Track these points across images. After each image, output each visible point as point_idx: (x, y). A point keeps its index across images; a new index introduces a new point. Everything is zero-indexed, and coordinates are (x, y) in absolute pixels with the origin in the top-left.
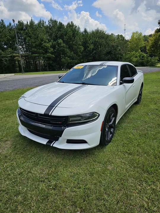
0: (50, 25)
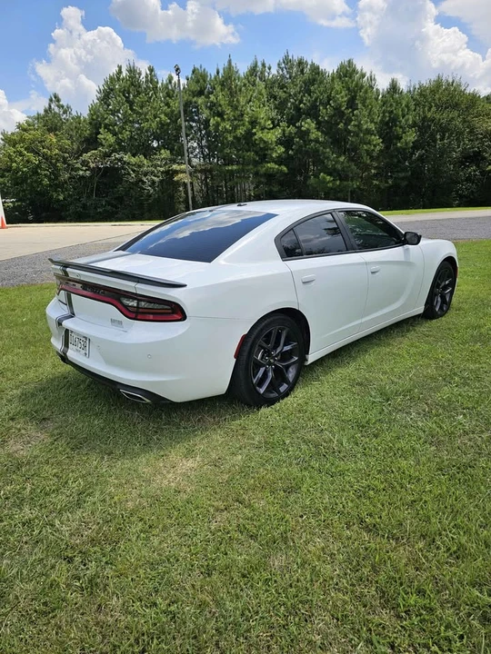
0: (283, 76)
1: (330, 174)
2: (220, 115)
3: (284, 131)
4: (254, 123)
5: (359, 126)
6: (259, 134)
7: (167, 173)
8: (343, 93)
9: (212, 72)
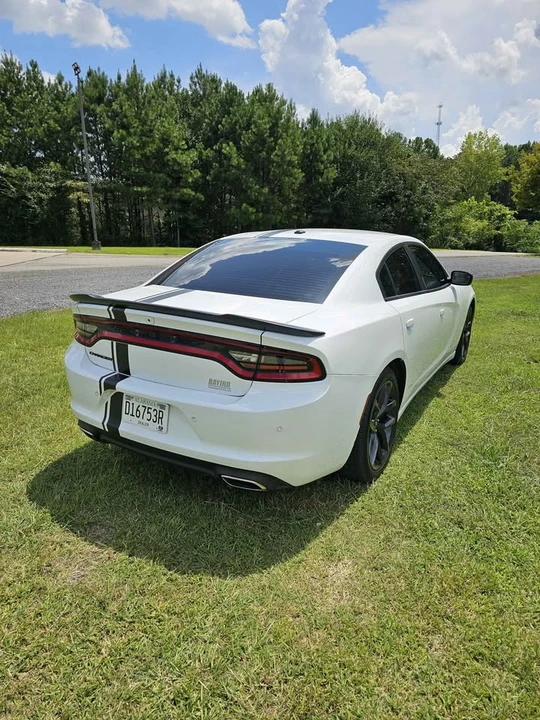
0: (195, 92)
1: (252, 205)
2: (125, 127)
3: (201, 153)
4: (166, 140)
5: (283, 157)
6: (173, 155)
7: (57, 190)
8: (266, 119)
9: (112, 78)
